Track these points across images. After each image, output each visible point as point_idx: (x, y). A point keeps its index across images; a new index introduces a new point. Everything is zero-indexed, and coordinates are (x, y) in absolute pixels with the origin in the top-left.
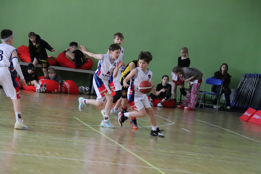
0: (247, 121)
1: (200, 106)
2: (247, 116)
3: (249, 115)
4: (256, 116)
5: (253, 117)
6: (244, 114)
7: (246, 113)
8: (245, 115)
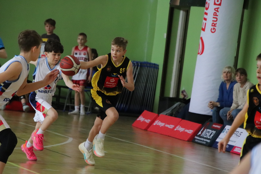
0: (146, 130)
1: (66, 107)
2: (144, 122)
3: (148, 121)
4: (158, 123)
5: (154, 124)
6: (138, 119)
7: (141, 118)
8: (139, 121)
